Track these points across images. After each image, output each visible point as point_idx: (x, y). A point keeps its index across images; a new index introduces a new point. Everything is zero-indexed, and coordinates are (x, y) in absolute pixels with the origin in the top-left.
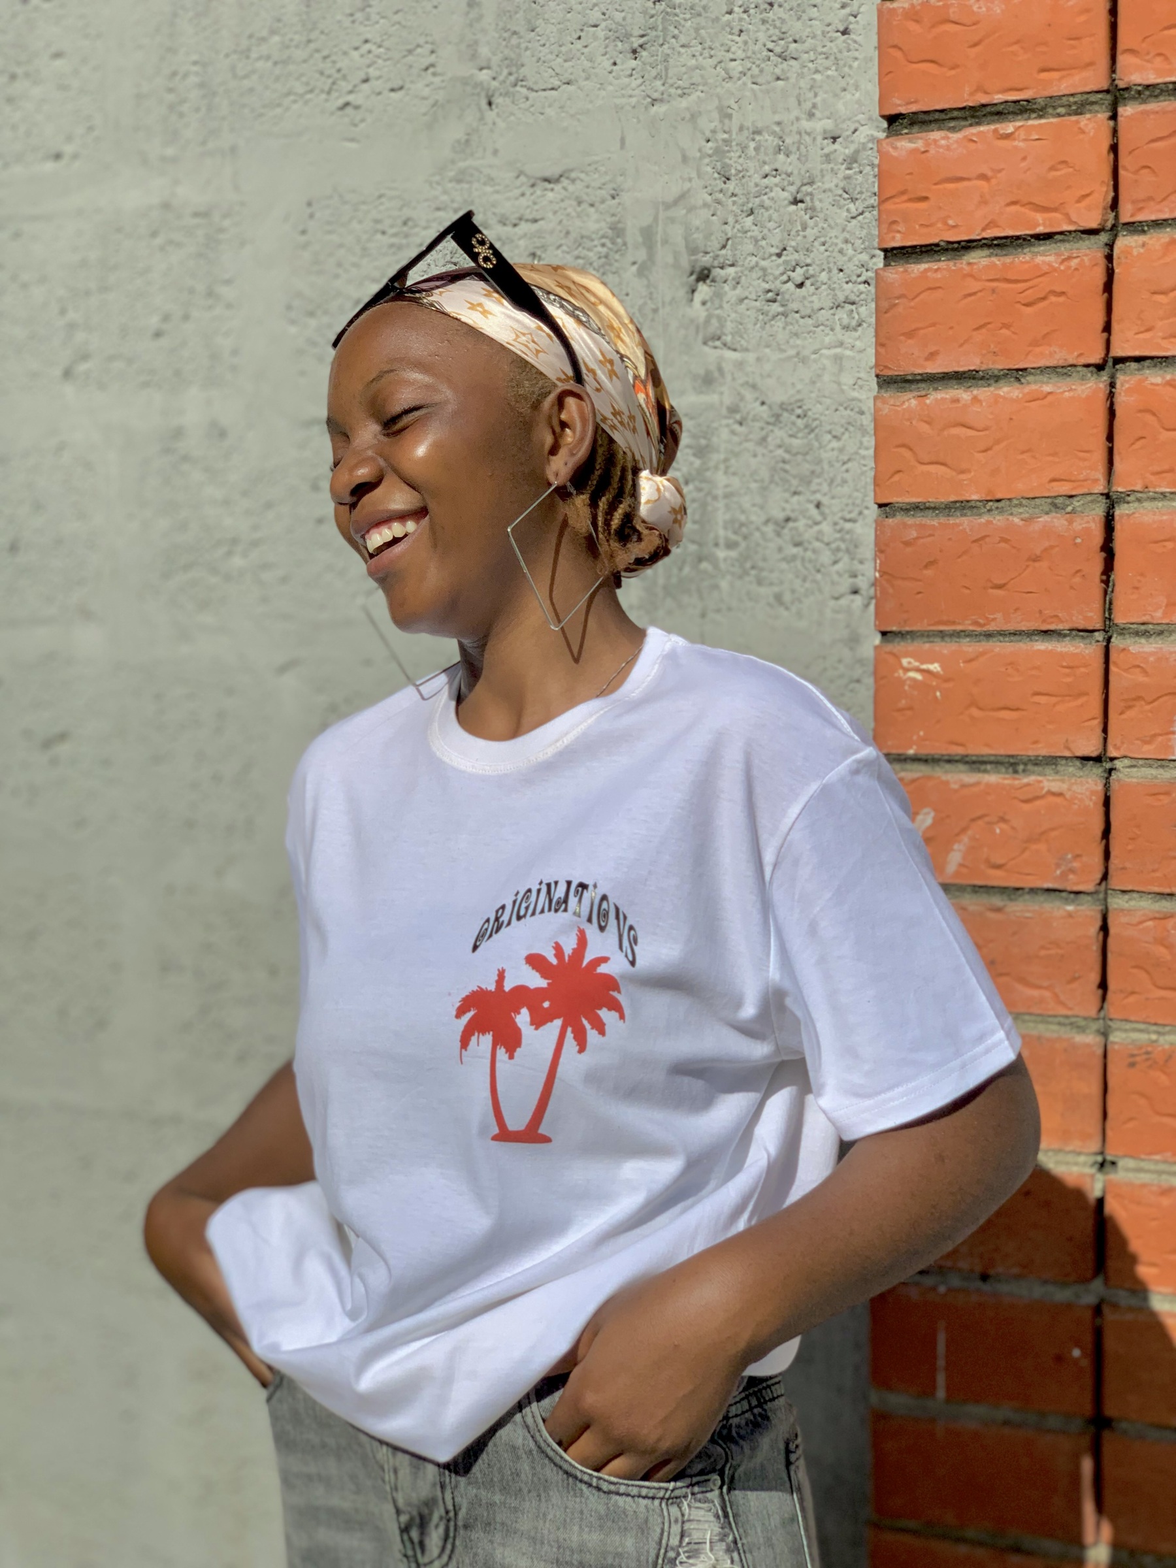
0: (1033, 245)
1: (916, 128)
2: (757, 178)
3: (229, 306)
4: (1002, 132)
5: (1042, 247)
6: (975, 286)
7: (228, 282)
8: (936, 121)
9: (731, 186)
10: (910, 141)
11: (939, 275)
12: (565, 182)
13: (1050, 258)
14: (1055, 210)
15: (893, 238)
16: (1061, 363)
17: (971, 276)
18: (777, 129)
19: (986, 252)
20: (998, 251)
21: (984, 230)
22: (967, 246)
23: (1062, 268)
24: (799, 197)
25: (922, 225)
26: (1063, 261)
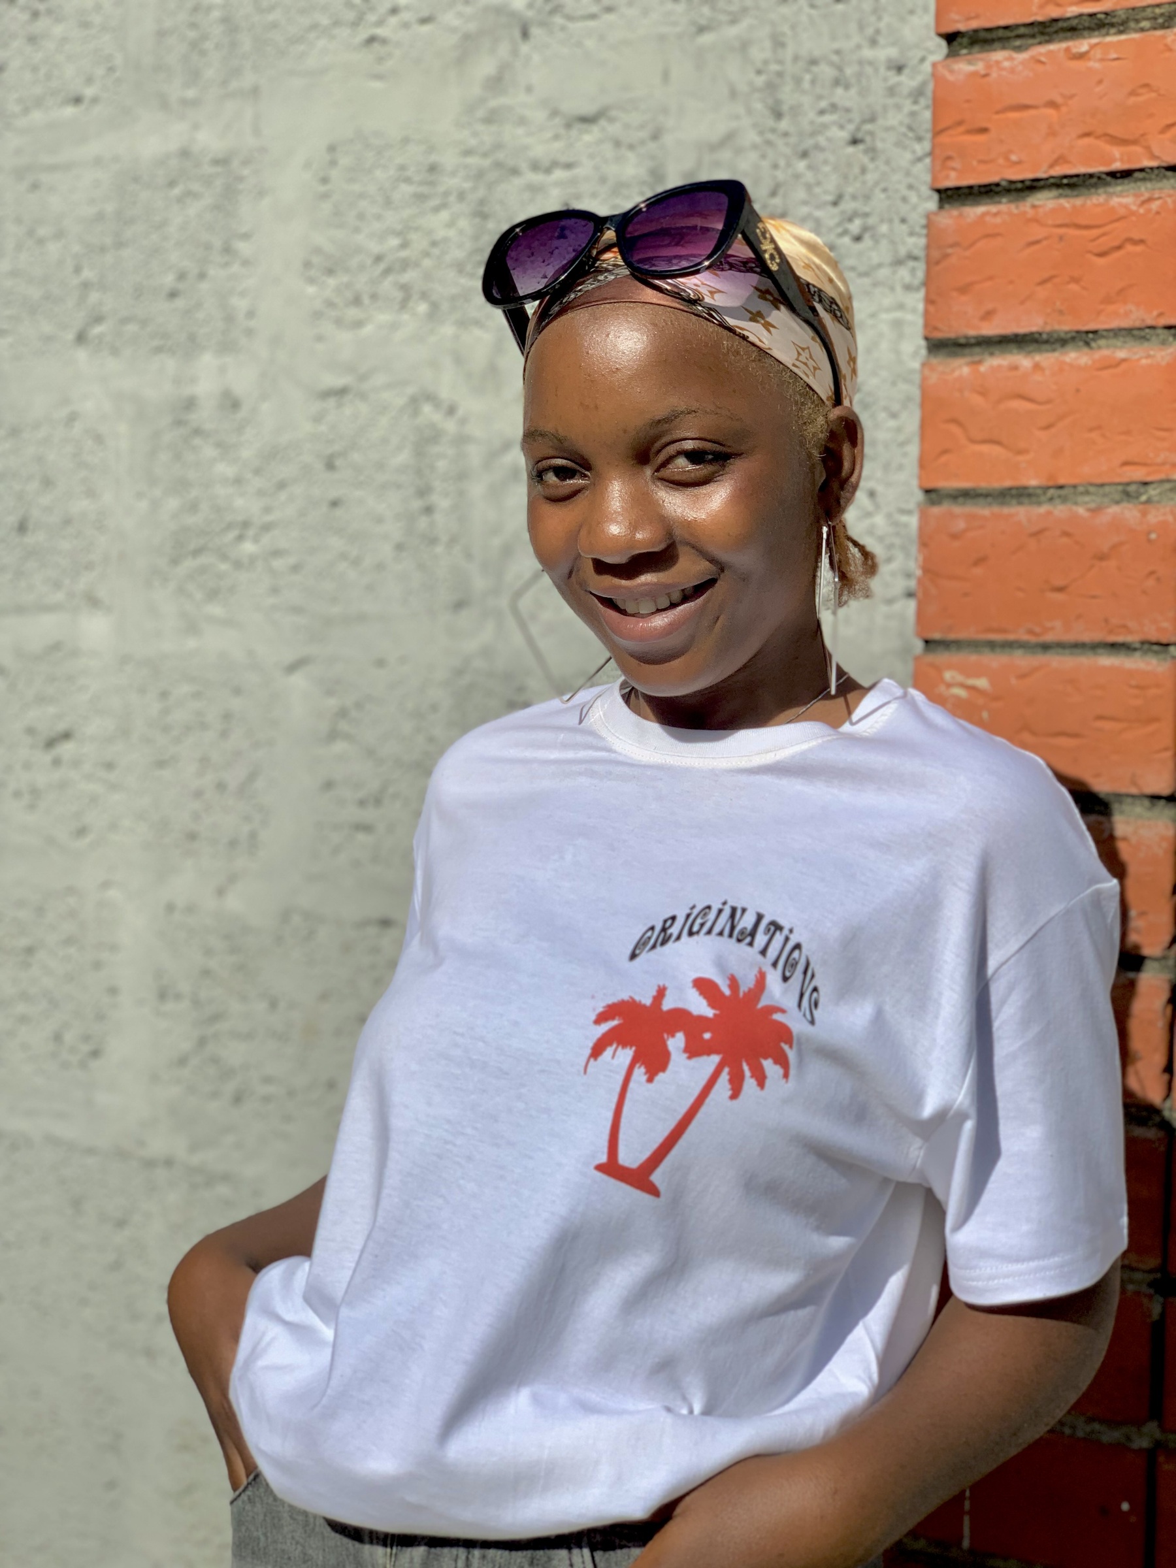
0: (1107, 184)
1: (976, 48)
2: (812, 115)
3: (246, 263)
4: (1074, 50)
5: (1119, 187)
6: (1038, 232)
7: (246, 236)
8: (1000, 39)
9: (784, 125)
10: (970, 63)
11: (998, 220)
12: (603, 122)
13: (1128, 200)
14: (1134, 142)
15: (947, 177)
16: (1138, 324)
17: (1035, 220)
18: (835, 58)
19: (1054, 192)
20: (1068, 191)
21: (1051, 166)
22: (1032, 186)
23: (1142, 211)
24: (860, 136)
25: (981, 162)
26: (1144, 202)
